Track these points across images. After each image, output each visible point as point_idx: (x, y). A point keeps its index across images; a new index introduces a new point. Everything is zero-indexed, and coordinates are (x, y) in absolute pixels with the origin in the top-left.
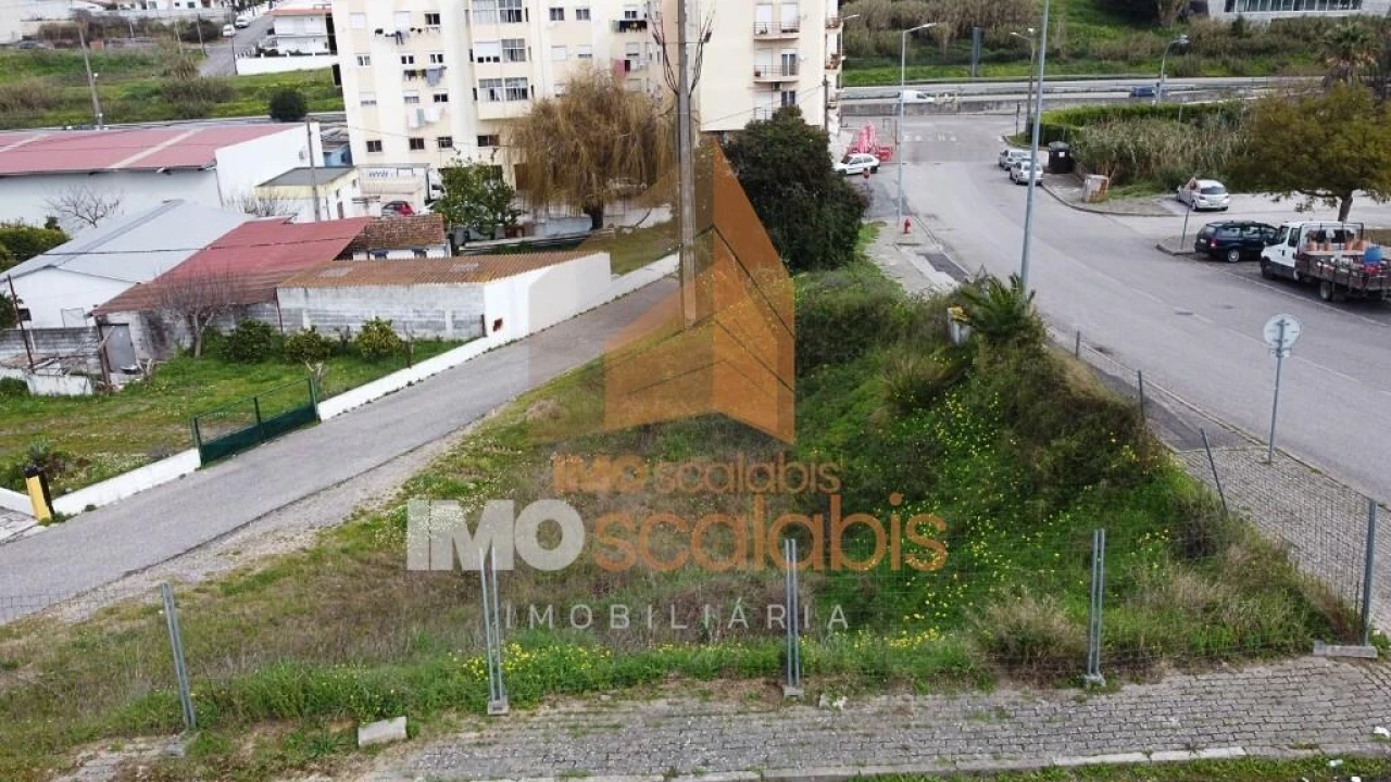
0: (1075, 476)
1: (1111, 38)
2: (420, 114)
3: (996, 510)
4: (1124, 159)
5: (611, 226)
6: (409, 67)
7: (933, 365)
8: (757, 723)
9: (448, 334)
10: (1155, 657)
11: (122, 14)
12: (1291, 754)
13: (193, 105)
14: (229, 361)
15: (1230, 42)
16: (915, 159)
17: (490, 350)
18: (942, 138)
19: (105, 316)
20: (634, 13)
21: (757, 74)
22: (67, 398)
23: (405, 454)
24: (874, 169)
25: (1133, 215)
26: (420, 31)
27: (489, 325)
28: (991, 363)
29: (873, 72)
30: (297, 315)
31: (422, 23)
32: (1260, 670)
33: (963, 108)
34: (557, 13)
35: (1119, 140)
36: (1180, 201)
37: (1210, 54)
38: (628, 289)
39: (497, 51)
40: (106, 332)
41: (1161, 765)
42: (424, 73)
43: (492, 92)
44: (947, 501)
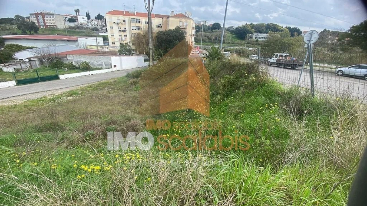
1: (238, 41)
2: (122, 38)
6: (120, 29)
9: (104, 67)
11: (83, 26)
15: (256, 43)
17: (113, 71)
20: (160, 24)
22: (10, 72)
26: (122, 23)
27: (113, 66)
30: (69, 60)
34: (146, 23)
37: (253, 44)
39: (135, 28)
42: (122, 31)
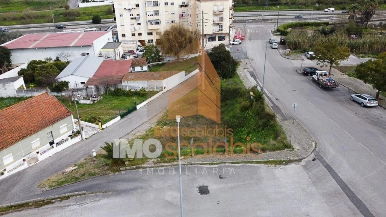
0: (265, 125)
2: (134, 28)
3: (254, 129)
4: (295, 44)
5: (181, 58)
6: (132, 17)
7: (247, 103)
8: (222, 157)
9: (155, 90)
10: (266, 150)
12: (278, 160)
13: (71, 18)
14: (115, 96)
16: (250, 40)
17: (163, 93)
18: (257, 31)
19: (87, 86)
20: (184, 3)
21: (214, 21)
22: (87, 104)
23: (155, 116)
24: (240, 43)
25: (295, 60)
26: (134, 8)
27: (163, 88)
28: (256, 105)
29: (241, 8)
30: (126, 86)
31: (135, 7)
32: (278, 152)
33: (263, 21)
34: (166, 4)
35: (294, 40)
36: (306, 56)
38: (188, 78)
39: (152, 13)
40: (88, 89)
41: (264, 161)
42: (135, 18)
43: (151, 23)
44: (247, 128)
